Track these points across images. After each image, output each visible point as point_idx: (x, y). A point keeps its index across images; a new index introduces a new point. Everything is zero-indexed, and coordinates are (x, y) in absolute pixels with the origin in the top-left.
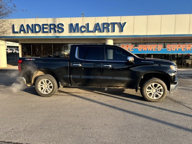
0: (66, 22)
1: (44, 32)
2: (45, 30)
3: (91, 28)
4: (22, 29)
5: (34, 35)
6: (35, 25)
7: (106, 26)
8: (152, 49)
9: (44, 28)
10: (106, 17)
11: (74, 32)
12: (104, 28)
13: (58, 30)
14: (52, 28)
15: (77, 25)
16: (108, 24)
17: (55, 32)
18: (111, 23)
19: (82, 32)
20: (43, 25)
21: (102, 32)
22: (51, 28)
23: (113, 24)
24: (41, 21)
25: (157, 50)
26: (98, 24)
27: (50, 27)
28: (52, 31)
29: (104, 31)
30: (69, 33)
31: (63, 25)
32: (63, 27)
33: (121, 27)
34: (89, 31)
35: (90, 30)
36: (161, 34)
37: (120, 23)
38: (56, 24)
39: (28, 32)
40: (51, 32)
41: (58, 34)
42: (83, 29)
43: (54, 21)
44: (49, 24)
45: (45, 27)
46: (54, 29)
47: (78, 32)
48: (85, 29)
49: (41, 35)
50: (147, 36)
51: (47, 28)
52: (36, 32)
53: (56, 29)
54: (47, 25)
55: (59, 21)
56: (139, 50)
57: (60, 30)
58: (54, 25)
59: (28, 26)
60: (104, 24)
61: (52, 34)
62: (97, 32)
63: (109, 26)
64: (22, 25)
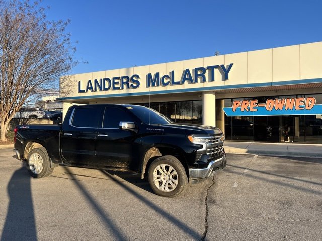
0: (142, 72)
1: (114, 89)
2: (116, 86)
3: (177, 78)
4: (89, 87)
5: (103, 93)
6: (104, 80)
7: (200, 73)
8: (294, 107)
9: (114, 83)
10: (201, 59)
11: (154, 85)
12: (197, 76)
13: (132, 85)
14: (125, 83)
15: (158, 75)
16: (203, 70)
17: (128, 88)
18: (208, 68)
19: (165, 85)
20: (114, 79)
21: (194, 83)
22: (123, 83)
23: (212, 69)
24: (111, 74)
25: (305, 108)
26: (188, 71)
27: (123, 80)
28: (125, 86)
29: (196, 81)
30: (147, 87)
31: (138, 77)
32: (138, 80)
33: (225, 71)
34: (174, 83)
35: (175, 81)
36: (302, 79)
37: (223, 66)
38: (130, 77)
39: (96, 90)
40: (123, 88)
41: (132, 91)
42: (165, 81)
43: (128, 72)
44: (121, 77)
45: (116, 81)
46: (127, 83)
47: (159, 85)
48: (168, 80)
49: (111, 92)
50: (271, 83)
51: (118, 83)
52: (106, 90)
53: (130, 84)
54: (118, 78)
55: (133, 71)
56: (267, 109)
57: (135, 85)
58: (127, 78)
59: (96, 81)
60: (196, 70)
61: (124, 91)
62: (186, 82)
63: (205, 72)
64: (89, 81)
